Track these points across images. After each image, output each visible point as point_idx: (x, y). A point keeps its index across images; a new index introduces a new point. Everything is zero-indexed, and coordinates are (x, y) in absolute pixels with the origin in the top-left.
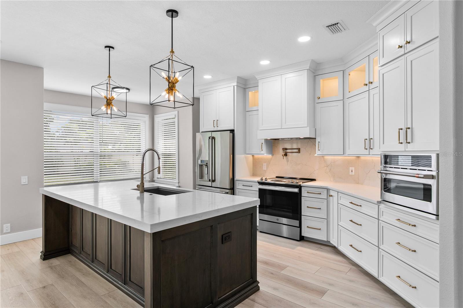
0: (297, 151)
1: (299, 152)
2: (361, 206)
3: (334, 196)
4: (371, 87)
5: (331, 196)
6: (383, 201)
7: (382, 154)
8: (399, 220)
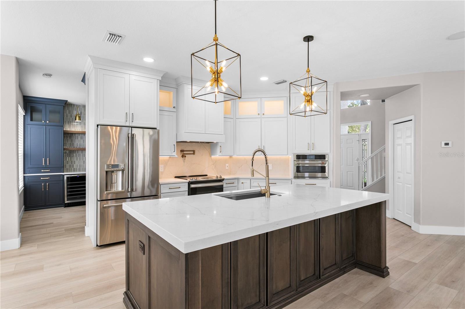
0: (192, 152)
1: (194, 154)
2: (276, 183)
3: (246, 183)
4: (263, 116)
5: (242, 183)
6: (295, 177)
7: (295, 155)
8: (306, 184)
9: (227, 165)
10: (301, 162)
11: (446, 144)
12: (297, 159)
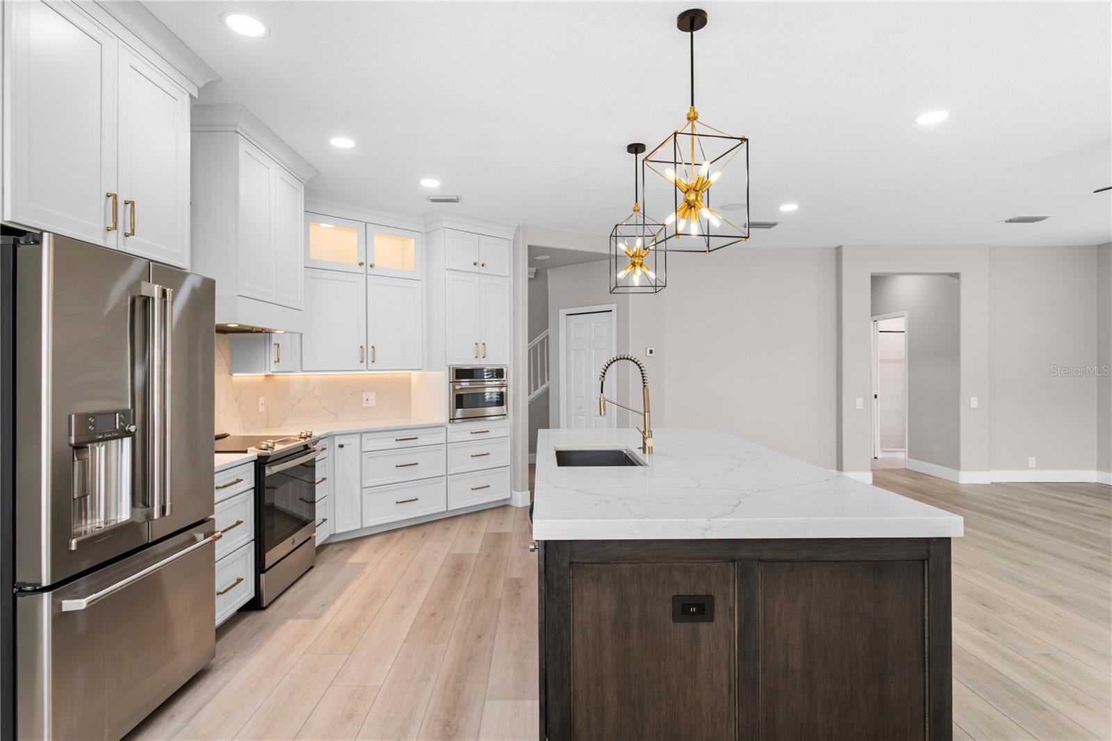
2: (416, 438)
3: (350, 444)
4: (370, 271)
5: (341, 446)
6: (452, 420)
7: (453, 368)
8: (472, 433)
9: (261, 399)
10: (465, 383)
11: (651, 352)
12: (457, 378)
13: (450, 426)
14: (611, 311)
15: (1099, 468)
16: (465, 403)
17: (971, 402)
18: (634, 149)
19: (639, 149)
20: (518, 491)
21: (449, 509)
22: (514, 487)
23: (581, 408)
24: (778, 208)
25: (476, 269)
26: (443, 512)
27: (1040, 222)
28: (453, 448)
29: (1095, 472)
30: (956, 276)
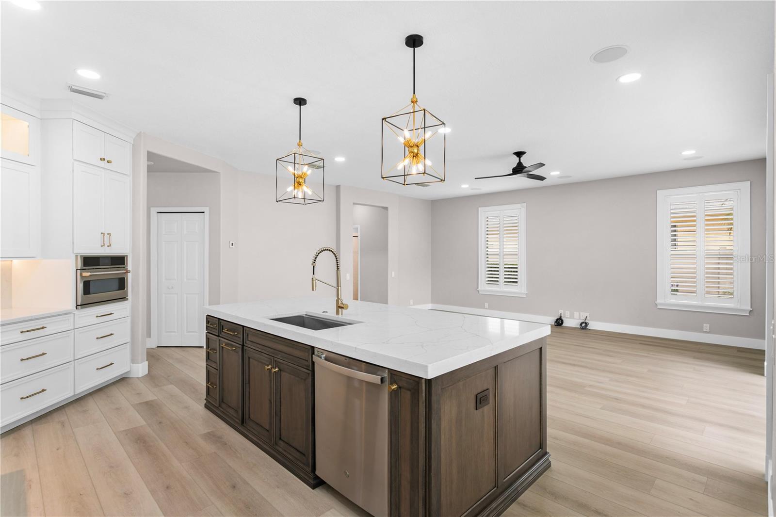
6: (79, 306)
7: (81, 256)
8: (97, 317)
10: (93, 270)
11: (232, 244)
12: (84, 266)
13: (77, 312)
14: (204, 212)
15: (432, 302)
16: (92, 289)
17: (392, 274)
18: (298, 101)
19: (302, 102)
20: (138, 363)
21: (76, 393)
22: (133, 361)
23: (172, 288)
24: (334, 159)
25: (103, 164)
26: (72, 397)
27: (425, 187)
28: (80, 333)
29: (430, 304)
30: (386, 208)
